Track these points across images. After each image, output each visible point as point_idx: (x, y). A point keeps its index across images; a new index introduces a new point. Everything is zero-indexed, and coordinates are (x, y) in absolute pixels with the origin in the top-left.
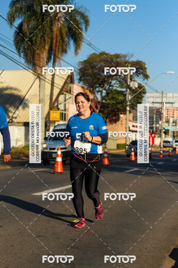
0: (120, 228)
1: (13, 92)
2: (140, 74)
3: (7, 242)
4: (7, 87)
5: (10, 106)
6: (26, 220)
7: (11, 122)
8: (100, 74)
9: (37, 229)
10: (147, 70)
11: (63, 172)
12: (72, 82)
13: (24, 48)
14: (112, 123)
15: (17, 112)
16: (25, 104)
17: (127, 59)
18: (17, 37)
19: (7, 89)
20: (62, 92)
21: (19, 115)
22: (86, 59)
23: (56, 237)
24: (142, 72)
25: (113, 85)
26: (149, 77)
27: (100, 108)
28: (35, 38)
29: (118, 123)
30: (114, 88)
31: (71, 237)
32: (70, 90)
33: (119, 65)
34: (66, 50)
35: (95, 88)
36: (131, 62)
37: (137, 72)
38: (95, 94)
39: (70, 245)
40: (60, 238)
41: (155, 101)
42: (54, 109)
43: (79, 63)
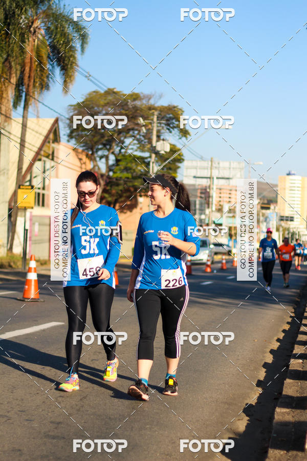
2: (173, 128)
11: (38, 299)
12: (56, 139)
14: (125, 211)
17: (152, 102)
20: (39, 157)
23: (27, 418)
24: (177, 125)
25: (128, 146)
26: (189, 134)
27: (105, 185)
29: (135, 211)
30: (129, 151)
31: (51, 418)
32: (53, 153)
33: (138, 112)
34: (48, 85)
35: (97, 152)
36: (158, 107)
37: (168, 125)
38: (96, 161)
39: (50, 433)
40: (33, 420)
41: (198, 175)
42: (24, 187)
43: (70, 107)
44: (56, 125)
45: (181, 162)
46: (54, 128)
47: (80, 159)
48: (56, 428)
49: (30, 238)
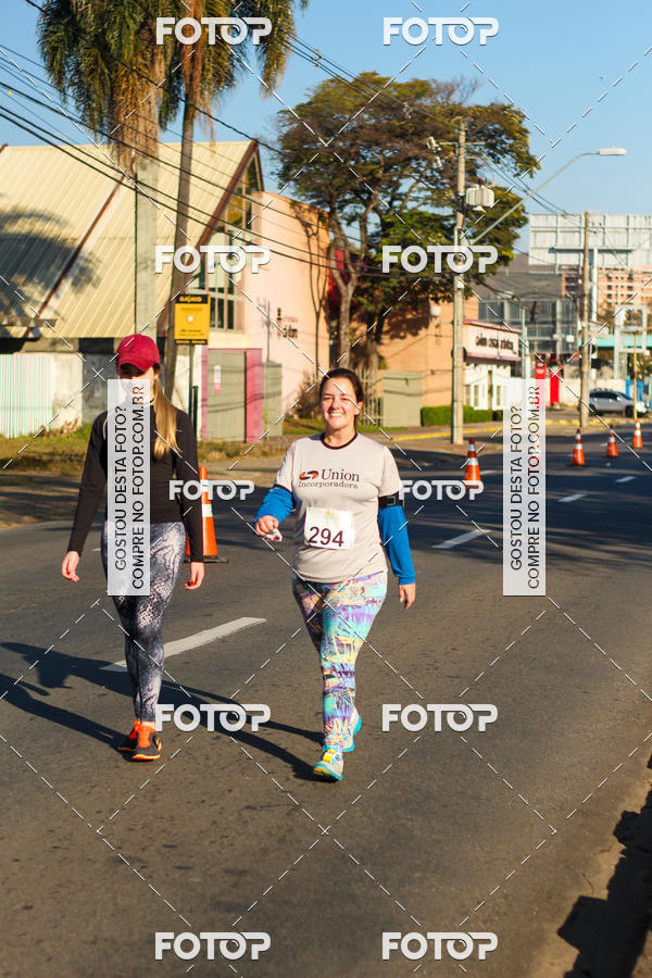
0: (398, 812)
1: (40, 227)
2: (504, 152)
3: (9, 891)
4: (14, 209)
5: (30, 279)
6: (78, 789)
7: (34, 340)
8: (358, 153)
9: (114, 828)
10: (531, 140)
11: (216, 557)
12: (256, 184)
13: (78, 72)
14: (402, 334)
15: (53, 302)
16: (83, 270)
17: (455, 98)
18: (51, 28)
19: (16, 216)
20: (220, 224)
21: (63, 313)
22: (306, 100)
23: (178, 864)
24: (511, 146)
25: (406, 195)
26: (536, 164)
27: (359, 279)
28: (116, 33)
29: (422, 332)
30: (411, 205)
31: (227, 860)
32: (249, 214)
33: (427, 120)
34: (232, 76)
35: (341, 208)
36: (470, 108)
37: (492, 146)
38: (340, 229)
39: (223, 899)
40: (191, 868)
41: (560, 246)
42: (186, 299)
43: (281, 115)
44: (254, 155)
45: (520, 226)
46: (251, 160)
47: (306, 225)
48: (235, 885)
49: (203, 400)
